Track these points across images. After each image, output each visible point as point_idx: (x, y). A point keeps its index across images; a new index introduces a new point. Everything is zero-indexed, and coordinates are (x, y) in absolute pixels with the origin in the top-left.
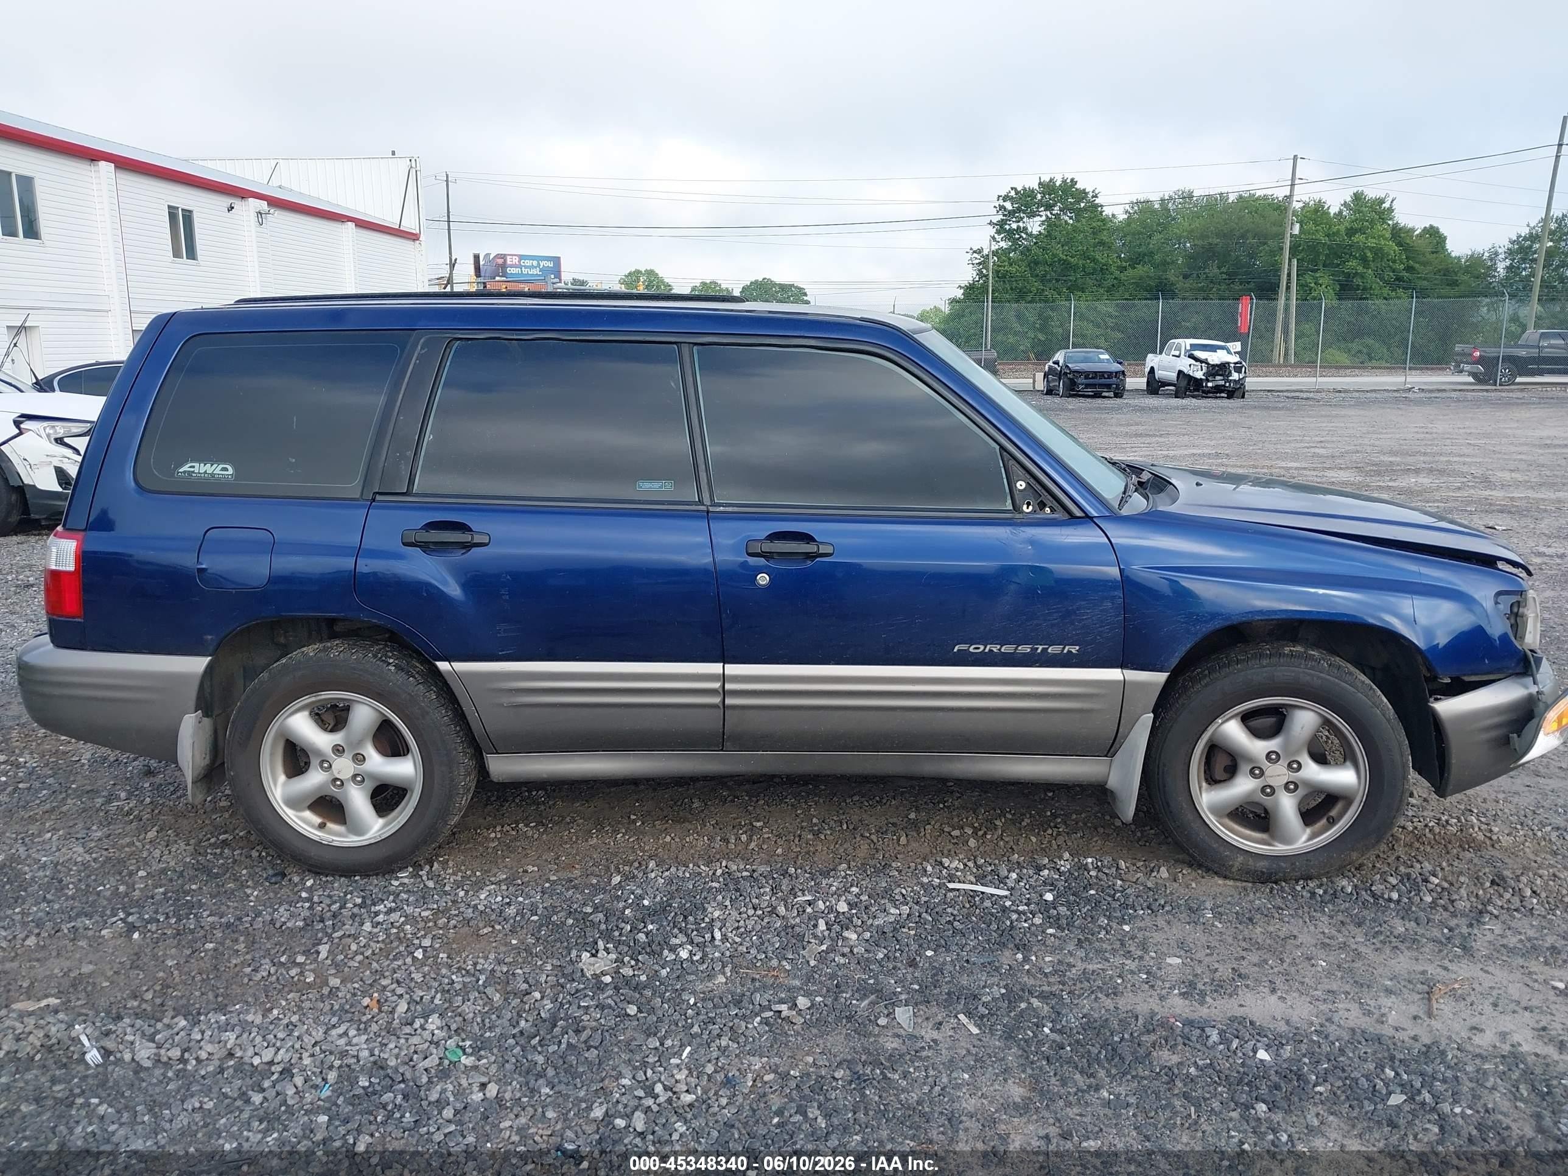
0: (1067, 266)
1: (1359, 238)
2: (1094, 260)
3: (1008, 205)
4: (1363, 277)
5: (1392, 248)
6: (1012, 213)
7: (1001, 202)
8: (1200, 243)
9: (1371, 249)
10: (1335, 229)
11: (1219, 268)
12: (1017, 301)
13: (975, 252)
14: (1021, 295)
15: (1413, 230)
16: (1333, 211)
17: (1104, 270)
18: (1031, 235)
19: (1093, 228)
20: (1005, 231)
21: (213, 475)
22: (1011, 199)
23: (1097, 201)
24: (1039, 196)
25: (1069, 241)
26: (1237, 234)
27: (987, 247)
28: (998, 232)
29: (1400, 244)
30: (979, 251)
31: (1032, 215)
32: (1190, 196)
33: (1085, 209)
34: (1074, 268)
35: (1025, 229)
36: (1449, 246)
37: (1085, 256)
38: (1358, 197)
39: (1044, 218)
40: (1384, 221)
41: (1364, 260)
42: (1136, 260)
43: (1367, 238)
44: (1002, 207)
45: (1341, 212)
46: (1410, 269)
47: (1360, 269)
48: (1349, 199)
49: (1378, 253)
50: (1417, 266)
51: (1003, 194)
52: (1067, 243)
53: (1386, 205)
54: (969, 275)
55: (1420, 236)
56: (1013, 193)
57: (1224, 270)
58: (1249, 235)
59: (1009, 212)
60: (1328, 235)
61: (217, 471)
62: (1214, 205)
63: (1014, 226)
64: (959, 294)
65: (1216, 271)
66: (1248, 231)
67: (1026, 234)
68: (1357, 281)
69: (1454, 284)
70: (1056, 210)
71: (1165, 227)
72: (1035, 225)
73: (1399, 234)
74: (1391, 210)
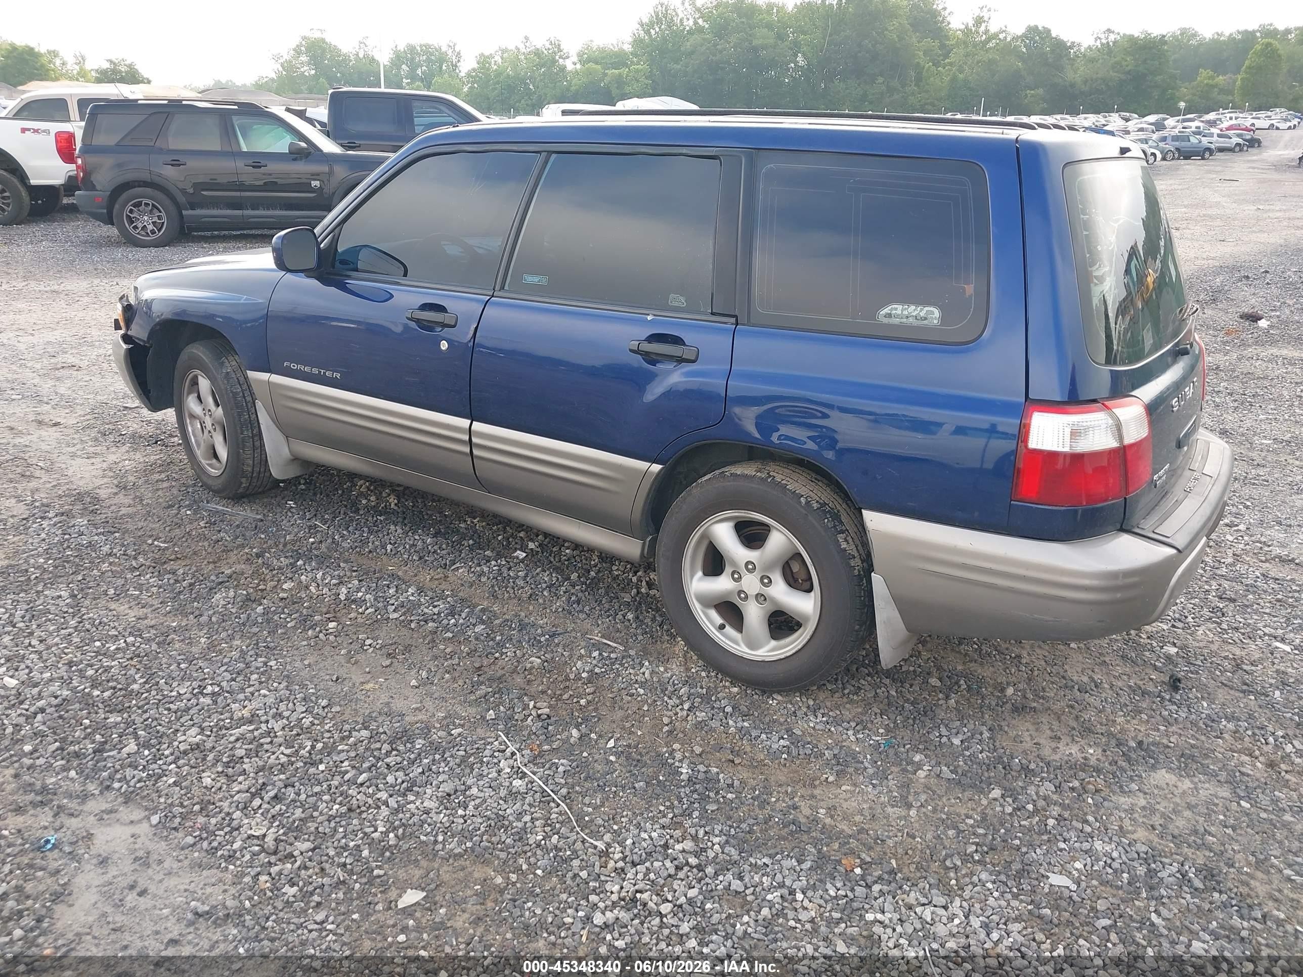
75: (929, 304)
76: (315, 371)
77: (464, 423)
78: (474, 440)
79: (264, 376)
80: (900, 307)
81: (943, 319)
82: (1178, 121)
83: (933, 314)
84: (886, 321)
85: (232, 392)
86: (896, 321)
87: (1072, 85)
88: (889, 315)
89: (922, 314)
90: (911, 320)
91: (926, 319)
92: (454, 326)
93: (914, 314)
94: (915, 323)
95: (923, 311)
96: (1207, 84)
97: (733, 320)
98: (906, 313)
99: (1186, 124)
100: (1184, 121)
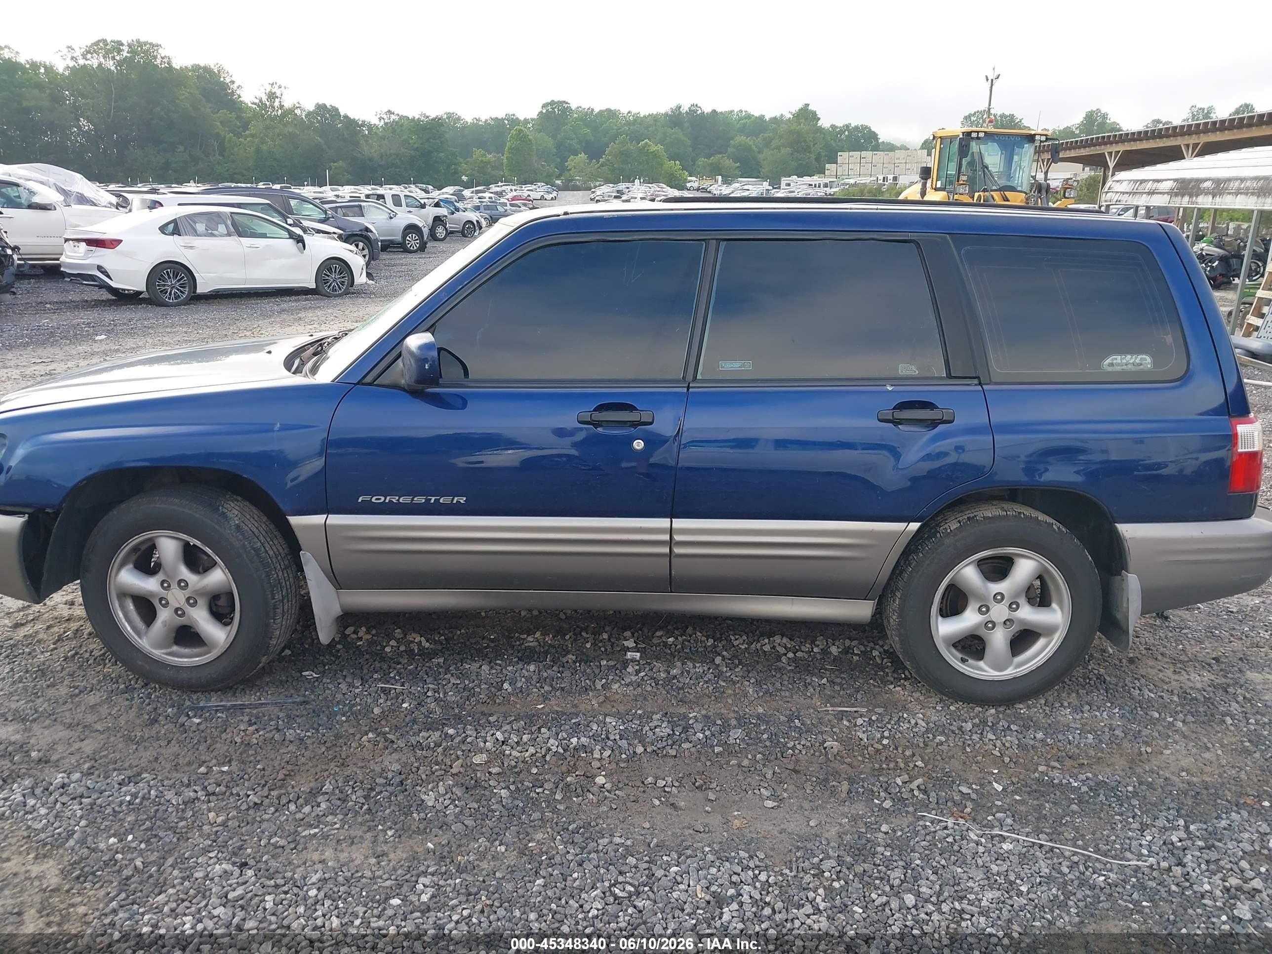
75: (1138, 352)
76: (421, 500)
77: (664, 523)
78: (677, 538)
79: (318, 519)
80: (1119, 357)
81: (1155, 362)
82: (472, 192)
83: (1145, 361)
84: (1110, 369)
85: (253, 549)
86: (1118, 368)
87: (371, 160)
88: (1111, 365)
89: (1138, 361)
90: (1129, 366)
91: (1141, 364)
92: (651, 423)
93: (1131, 361)
94: (1134, 369)
95: (1138, 359)
96: (482, 161)
97: (976, 381)
98: (1124, 361)
99: (480, 195)
100: (477, 192)
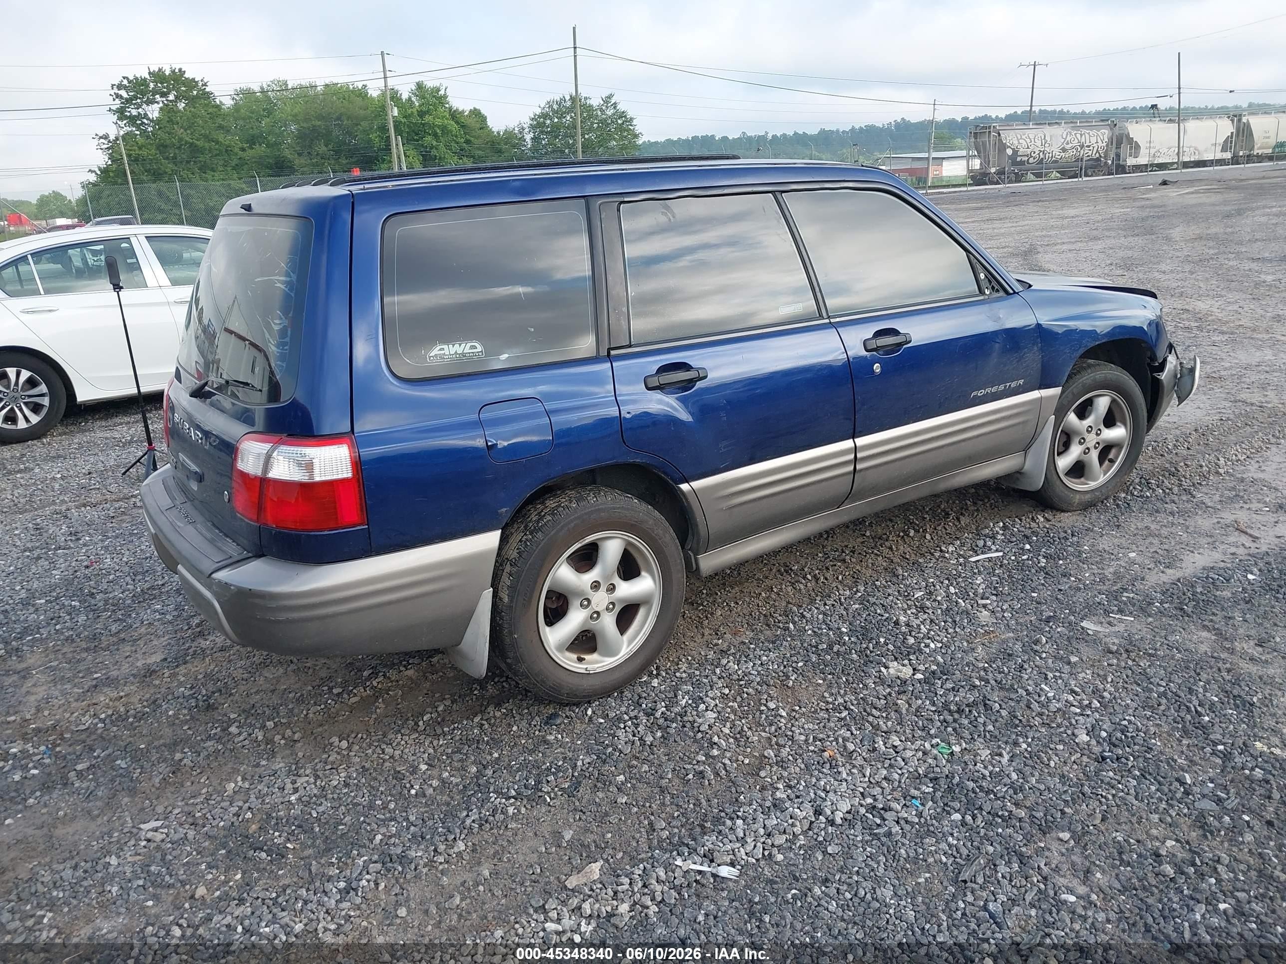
0: (194, 150)
1: (428, 119)
2: (217, 142)
3: (123, 93)
4: (437, 149)
5: (453, 126)
6: (129, 101)
7: (116, 90)
8: (305, 125)
9: (439, 127)
10: (409, 111)
11: (326, 146)
12: (154, 182)
13: (101, 138)
14: (157, 176)
15: (463, 112)
16: (405, 97)
17: (228, 151)
18: (152, 121)
19: (211, 113)
20: (126, 117)
21: (463, 354)
22: (125, 87)
23: (208, 89)
24: (152, 85)
25: (190, 126)
26: (334, 116)
27: (113, 133)
28: (120, 119)
29: (457, 122)
30: (106, 137)
31: (150, 102)
32: (286, 84)
33: (197, 97)
34: (201, 151)
35: (146, 115)
36: (490, 123)
37: (206, 137)
38: (420, 86)
39: (161, 105)
40: (443, 104)
41: (435, 135)
42: (252, 141)
43: (434, 119)
44: (118, 96)
45: (410, 98)
46: (468, 142)
47: (435, 143)
48: (414, 88)
49: (444, 128)
50: (472, 139)
51: (116, 83)
52: (190, 127)
53: (442, 92)
54: (101, 159)
55: (469, 116)
56: (125, 82)
57: (330, 147)
58: (344, 118)
59: (127, 100)
60: (405, 117)
61: (467, 350)
62: (305, 93)
63: (134, 112)
64: (93, 178)
65: (325, 148)
66: (341, 114)
67: (148, 119)
68: (434, 152)
69: (500, 151)
70: (171, 97)
71: (269, 113)
72: (154, 111)
73: (455, 115)
74: (445, 96)
